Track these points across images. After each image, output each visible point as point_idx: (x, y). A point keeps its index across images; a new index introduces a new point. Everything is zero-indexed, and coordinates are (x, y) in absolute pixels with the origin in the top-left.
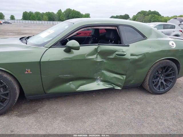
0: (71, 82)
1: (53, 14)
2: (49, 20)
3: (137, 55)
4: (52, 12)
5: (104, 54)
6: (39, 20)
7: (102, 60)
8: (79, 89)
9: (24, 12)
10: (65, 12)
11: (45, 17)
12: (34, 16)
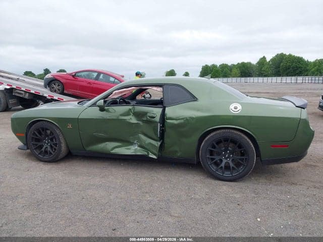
0: (107, 143)
1: (249, 65)
2: (241, 75)
3: (176, 120)
4: (248, 63)
5: (139, 115)
6: (225, 76)
7: (137, 122)
8: (113, 151)
9: (204, 65)
10: (272, 60)
11: (235, 71)
12: (217, 71)
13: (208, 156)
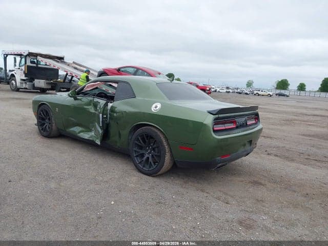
7: (94, 112)
8: (79, 135)
13: (134, 149)
